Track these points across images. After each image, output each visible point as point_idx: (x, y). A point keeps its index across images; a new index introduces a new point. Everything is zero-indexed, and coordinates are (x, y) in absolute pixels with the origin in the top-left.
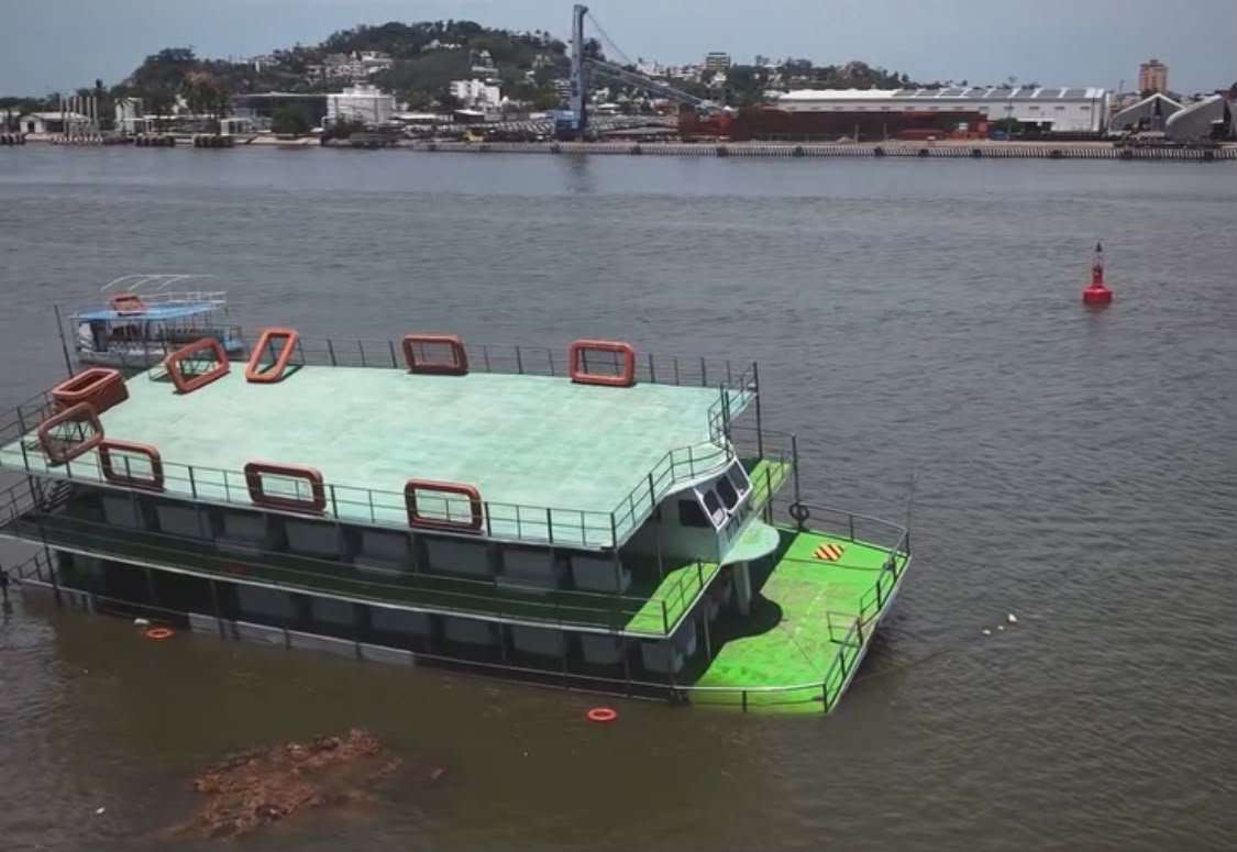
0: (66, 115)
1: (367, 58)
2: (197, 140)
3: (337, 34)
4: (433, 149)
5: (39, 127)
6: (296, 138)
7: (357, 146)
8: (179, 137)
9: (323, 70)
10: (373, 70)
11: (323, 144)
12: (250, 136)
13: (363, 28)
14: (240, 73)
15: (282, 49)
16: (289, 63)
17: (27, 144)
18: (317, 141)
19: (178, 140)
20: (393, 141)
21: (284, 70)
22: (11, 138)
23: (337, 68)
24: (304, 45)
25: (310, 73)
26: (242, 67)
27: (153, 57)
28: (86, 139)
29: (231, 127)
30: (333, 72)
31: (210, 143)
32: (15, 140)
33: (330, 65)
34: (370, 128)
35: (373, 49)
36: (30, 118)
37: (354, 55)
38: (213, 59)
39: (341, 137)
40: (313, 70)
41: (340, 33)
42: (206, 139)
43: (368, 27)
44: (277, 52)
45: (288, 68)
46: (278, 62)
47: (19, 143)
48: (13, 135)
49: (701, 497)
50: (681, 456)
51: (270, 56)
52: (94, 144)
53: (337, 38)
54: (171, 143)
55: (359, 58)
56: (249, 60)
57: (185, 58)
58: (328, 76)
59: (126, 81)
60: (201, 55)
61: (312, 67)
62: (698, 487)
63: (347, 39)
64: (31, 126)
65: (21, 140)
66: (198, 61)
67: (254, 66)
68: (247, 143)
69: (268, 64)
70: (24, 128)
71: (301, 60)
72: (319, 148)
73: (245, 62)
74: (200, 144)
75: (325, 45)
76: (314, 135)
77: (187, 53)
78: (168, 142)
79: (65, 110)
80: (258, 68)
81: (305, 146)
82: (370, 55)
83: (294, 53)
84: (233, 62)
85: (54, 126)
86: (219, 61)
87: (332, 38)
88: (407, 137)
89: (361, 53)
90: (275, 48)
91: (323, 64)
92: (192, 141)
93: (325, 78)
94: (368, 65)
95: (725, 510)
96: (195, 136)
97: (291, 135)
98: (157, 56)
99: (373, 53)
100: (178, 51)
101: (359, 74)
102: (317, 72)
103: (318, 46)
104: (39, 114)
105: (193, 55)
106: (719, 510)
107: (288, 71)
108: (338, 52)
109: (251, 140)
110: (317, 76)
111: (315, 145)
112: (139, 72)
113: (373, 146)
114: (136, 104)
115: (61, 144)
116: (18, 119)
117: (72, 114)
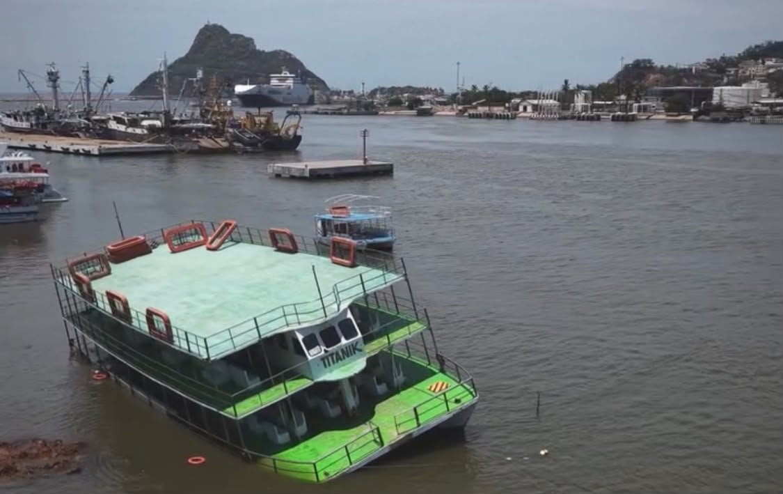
0: (540, 101)
1: (769, 63)
2: (613, 116)
3: (750, 48)
4: (763, 123)
5: (529, 109)
6: (679, 115)
7: (715, 121)
8: (603, 115)
9: (737, 71)
10: (771, 71)
11: (695, 119)
12: (650, 114)
13: (770, 43)
14: (682, 74)
15: (712, 58)
16: (715, 68)
17: (517, 119)
18: (691, 117)
19: (602, 117)
20: (742, 117)
21: (710, 72)
22: (508, 115)
23: (747, 70)
24: (728, 55)
25: (728, 73)
26: (684, 70)
27: (629, 65)
28: (549, 116)
29: (639, 109)
30: (744, 72)
31: (620, 118)
32: (510, 117)
33: (742, 68)
34: (728, 109)
35: (775, 57)
36: (525, 103)
37: (760, 61)
38: (666, 66)
39: (707, 114)
40: (730, 71)
41: (753, 47)
42: (619, 116)
43: (773, 42)
44: (708, 60)
45: (714, 70)
46: (708, 67)
47: (512, 118)
48: (509, 114)
49: (300, 337)
50: (290, 310)
51: (704, 63)
52: (554, 119)
53: (751, 50)
54: (598, 118)
55: (763, 63)
56: (689, 65)
57: (648, 65)
58: (740, 75)
59: (609, 81)
60: (658, 63)
61: (730, 69)
62: (300, 331)
63: (757, 50)
64: (525, 108)
65: (513, 116)
66: (656, 67)
67: (691, 70)
68: (648, 119)
69: (701, 68)
70: (521, 109)
71: (724, 65)
72: (692, 122)
73: (687, 67)
74: (615, 119)
75: (742, 55)
76: (690, 113)
77: (649, 61)
78: (596, 118)
79: (540, 99)
80: (694, 71)
81: (684, 121)
82: (771, 61)
83: (720, 60)
84: (678, 67)
85: (535, 108)
86: (670, 66)
87: (748, 50)
88: (751, 115)
89: (766, 59)
90: (707, 58)
91: (738, 67)
92: (610, 117)
93: (737, 77)
94: (770, 67)
95: (323, 348)
96: (612, 114)
97: (676, 114)
98: (632, 65)
99: (774, 60)
100: (644, 61)
101: (761, 73)
102: (732, 73)
103: (737, 55)
104: (530, 101)
105: (653, 63)
106: (318, 347)
107: (713, 73)
108: (750, 59)
109: (650, 116)
110: (732, 75)
111: (690, 120)
112: (619, 75)
113: (726, 121)
114: (586, 95)
115: (535, 119)
116: (518, 105)
117: (544, 101)
